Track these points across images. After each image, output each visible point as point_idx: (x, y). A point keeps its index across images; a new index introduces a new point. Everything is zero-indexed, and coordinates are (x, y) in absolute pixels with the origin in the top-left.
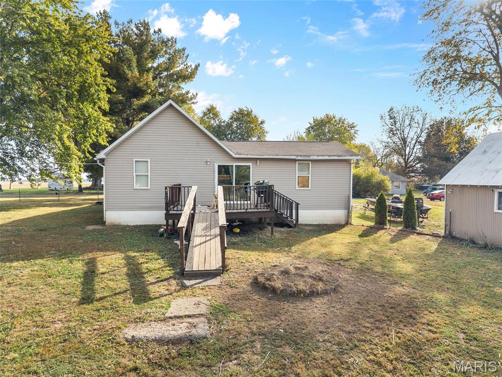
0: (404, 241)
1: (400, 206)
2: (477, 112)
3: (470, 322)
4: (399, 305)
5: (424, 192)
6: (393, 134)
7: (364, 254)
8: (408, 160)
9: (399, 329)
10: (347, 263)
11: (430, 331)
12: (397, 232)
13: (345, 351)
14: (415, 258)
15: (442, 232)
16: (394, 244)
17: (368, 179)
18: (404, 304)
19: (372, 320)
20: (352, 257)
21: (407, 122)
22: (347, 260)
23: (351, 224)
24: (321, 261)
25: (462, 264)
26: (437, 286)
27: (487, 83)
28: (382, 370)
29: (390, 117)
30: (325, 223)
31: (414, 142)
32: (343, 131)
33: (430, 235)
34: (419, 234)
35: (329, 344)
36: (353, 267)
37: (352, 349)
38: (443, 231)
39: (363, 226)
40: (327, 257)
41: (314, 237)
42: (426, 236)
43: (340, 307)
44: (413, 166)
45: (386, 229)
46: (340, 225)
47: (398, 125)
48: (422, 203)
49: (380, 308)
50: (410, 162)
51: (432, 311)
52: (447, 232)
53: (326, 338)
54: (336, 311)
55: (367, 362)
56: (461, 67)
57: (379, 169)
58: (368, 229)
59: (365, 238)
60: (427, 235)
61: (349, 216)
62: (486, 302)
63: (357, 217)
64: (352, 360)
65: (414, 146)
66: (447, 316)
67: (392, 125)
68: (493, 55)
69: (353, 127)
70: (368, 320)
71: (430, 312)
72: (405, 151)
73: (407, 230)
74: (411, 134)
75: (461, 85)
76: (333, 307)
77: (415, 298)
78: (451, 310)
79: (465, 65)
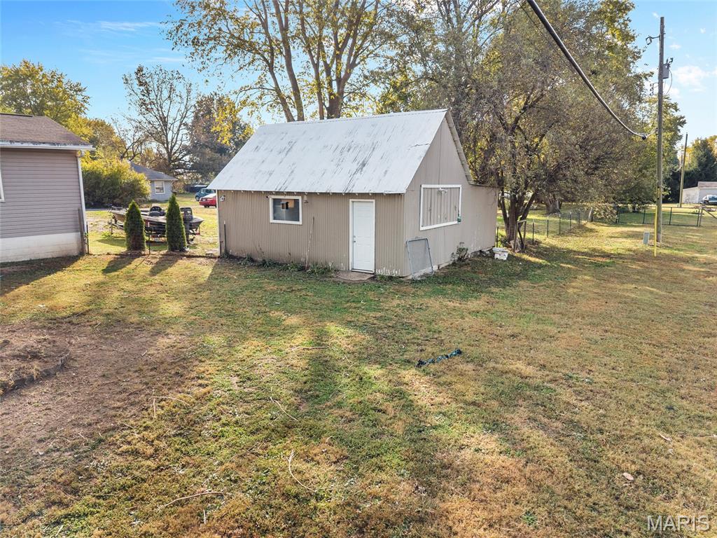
0: (170, 270)
1: (162, 219)
2: (248, 93)
3: (244, 360)
4: (162, 363)
5: (197, 196)
6: (147, 109)
7: (112, 299)
8: (171, 149)
9: (162, 395)
10: (83, 319)
11: (200, 385)
12: (160, 258)
13: (85, 454)
14: (184, 293)
15: (216, 251)
16: (156, 277)
17: (114, 179)
18: (169, 360)
19: (124, 395)
20: (92, 307)
21: (165, 94)
22: (84, 314)
23: (88, 254)
24: (37, 323)
25: (238, 290)
26: (210, 324)
27: (257, 56)
28: (140, 459)
29: (140, 82)
30: (42, 256)
31: (177, 124)
32: (61, 95)
33: (203, 257)
34: (189, 257)
35: (55, 455)
36: (94, 323)
37: (94, 448)
38: (218, 250)
39: (108, 254)
40: (47, 314)
41: (20, 284)
42: (198, 259)
43: (73, 390)
44: (180, 159)
45: (144, 255)
46: (70, 257)
47: (152, 96)
48: (191, 214)
49: (137, 374)
50: (175, 153)
51: (203, 360)
52: (223, 251)
53: (51, 446)
54: (66, 399)
55: (117, 457)
56: (227, 26)
57: (129, 162)
58: (117, 258)
59: (113, 274)
60: (200, 257)
61: (83, 240)
62: (262, 332)
63: (99, 241)
64: (95, 462)
65: (179, 130)
66: (221, 360)
67: (144, 95)
68: (261, 20)
69: (80, 90)
70: (118, 397)
71: (201, 361)
72: (167, 137)
73: (174, 253)
74: (173, 112)
75: (229, 52)
76: (61, 394)
77: (183, 348)
78: (225, 352)
79: (232, 26)
